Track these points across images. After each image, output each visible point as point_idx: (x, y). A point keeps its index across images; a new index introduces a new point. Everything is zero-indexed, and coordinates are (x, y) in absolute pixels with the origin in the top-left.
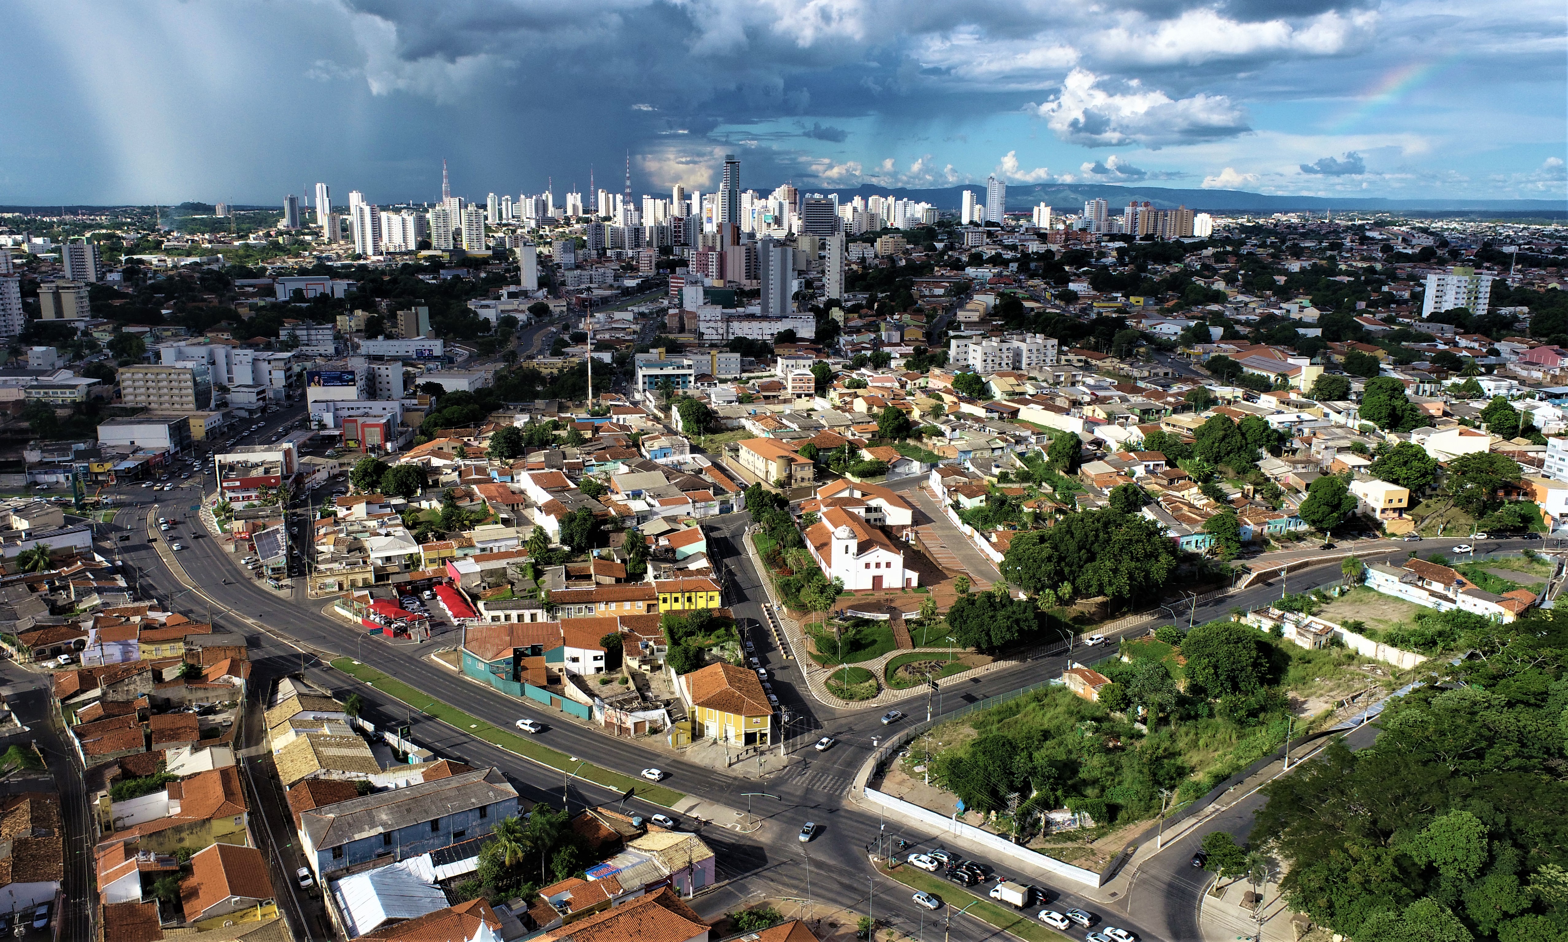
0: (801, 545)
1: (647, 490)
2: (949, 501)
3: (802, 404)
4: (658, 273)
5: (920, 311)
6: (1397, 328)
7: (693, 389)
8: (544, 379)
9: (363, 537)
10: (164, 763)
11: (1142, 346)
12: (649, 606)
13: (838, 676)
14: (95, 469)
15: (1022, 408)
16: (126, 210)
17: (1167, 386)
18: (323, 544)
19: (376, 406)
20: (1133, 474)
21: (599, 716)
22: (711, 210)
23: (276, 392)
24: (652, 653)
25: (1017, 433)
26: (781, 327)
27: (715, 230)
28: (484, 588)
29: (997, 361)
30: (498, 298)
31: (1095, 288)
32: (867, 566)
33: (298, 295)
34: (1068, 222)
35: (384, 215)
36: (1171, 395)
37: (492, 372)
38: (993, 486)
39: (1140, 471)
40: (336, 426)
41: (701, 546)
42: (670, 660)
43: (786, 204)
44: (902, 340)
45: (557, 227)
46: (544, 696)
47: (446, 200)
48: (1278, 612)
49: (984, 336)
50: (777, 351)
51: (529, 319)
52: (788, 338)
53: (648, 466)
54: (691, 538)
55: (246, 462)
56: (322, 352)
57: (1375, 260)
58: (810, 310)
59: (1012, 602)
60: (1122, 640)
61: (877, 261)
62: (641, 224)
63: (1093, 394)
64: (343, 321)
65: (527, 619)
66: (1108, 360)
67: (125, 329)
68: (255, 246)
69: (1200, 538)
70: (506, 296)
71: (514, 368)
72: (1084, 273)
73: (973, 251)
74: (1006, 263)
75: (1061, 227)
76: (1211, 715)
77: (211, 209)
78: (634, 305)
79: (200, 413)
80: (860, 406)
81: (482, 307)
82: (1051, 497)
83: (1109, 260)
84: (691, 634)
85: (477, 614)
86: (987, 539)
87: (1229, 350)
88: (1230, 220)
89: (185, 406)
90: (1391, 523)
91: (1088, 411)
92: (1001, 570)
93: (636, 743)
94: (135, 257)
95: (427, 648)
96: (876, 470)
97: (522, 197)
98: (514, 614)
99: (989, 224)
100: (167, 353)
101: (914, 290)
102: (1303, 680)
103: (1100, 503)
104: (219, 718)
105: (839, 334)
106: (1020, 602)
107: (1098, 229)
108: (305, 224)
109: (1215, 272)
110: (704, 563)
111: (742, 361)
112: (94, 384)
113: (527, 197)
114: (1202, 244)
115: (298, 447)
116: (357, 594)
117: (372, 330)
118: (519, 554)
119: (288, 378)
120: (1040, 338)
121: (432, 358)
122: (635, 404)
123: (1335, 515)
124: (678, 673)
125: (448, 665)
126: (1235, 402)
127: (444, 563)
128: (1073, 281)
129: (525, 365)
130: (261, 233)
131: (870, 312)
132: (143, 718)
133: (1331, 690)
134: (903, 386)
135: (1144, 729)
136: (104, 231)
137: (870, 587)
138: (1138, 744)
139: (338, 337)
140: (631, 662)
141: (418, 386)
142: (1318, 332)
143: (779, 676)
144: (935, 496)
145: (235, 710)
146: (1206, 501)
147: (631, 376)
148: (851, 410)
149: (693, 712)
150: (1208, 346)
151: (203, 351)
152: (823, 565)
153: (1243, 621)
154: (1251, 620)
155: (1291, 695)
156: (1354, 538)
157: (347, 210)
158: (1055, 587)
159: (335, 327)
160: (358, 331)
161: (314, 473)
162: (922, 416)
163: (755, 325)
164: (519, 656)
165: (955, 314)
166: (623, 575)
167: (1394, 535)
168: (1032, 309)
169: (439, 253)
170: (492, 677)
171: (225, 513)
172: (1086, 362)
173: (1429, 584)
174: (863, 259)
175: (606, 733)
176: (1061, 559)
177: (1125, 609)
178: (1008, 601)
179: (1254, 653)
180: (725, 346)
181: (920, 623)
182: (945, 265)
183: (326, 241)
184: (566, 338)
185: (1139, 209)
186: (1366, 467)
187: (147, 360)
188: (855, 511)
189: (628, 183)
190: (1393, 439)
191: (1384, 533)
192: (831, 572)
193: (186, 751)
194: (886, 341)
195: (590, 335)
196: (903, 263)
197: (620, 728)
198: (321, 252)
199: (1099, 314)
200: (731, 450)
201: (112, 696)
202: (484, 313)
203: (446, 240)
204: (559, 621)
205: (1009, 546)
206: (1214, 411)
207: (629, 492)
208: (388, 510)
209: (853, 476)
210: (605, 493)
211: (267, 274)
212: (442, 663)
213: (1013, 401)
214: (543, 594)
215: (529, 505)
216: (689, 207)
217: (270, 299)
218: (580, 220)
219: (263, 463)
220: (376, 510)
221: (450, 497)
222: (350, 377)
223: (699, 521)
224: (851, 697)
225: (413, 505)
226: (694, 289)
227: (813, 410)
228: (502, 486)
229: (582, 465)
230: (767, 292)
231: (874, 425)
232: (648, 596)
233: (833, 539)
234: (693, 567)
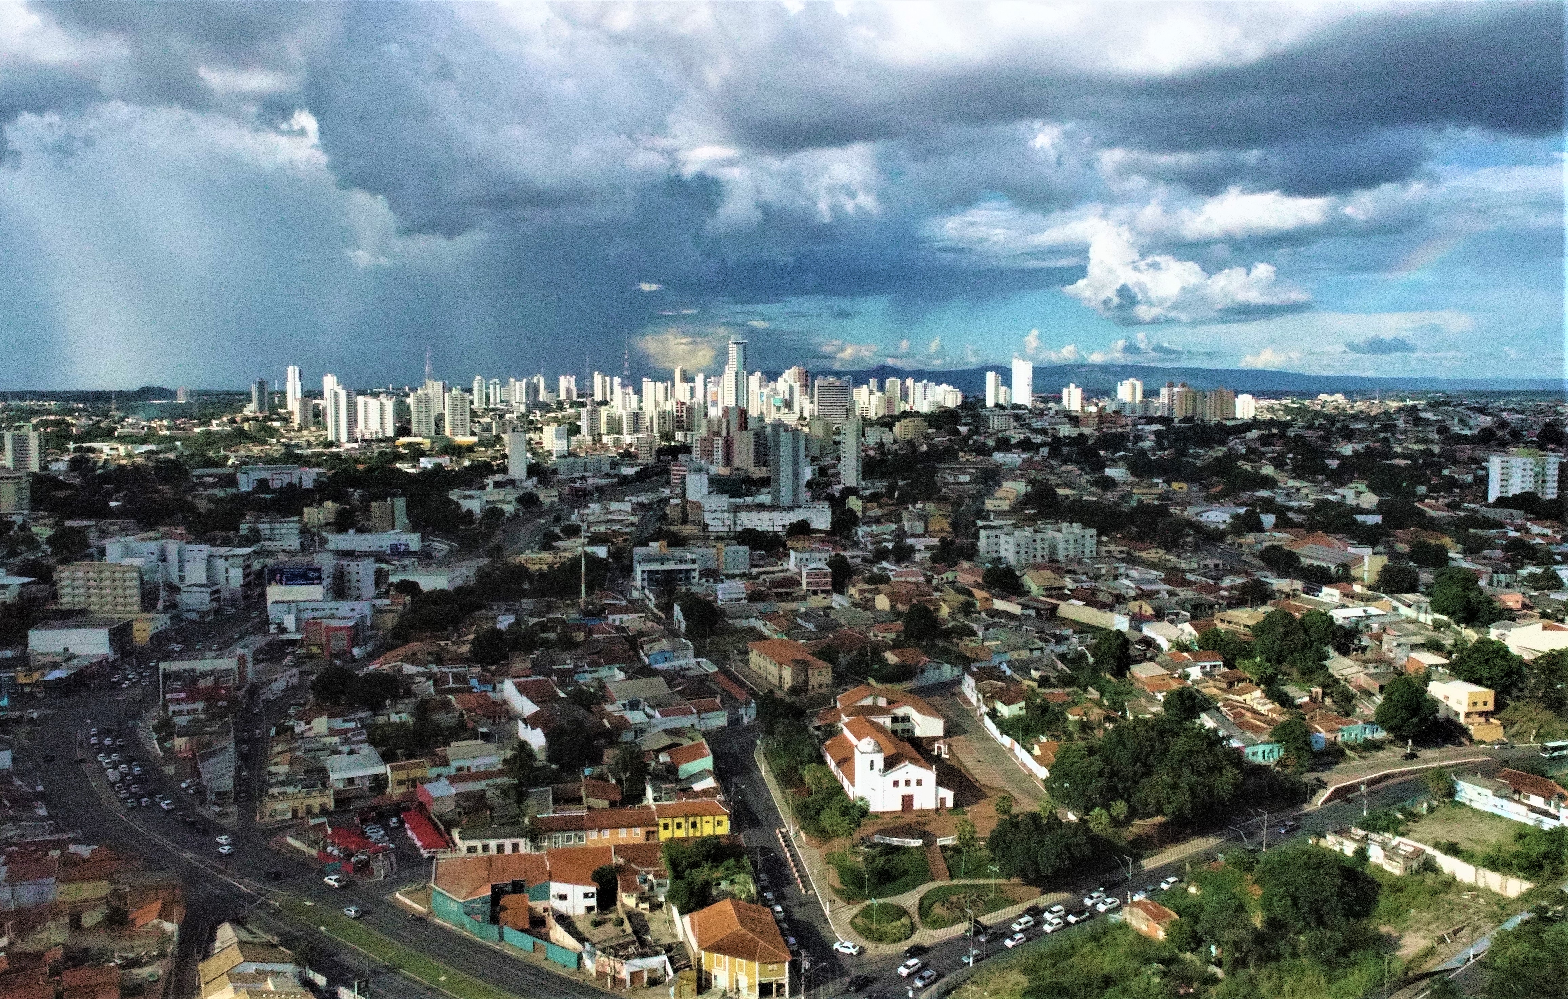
0: (821, 761)
1: (647, 700)
2: (984, 709)
3: (817, 602)
4: (659, 460)
5: (944, 499)
6: (1462, 514)
7: (699, 587)
8: (532, 575)
9: (322, 755)
11: (1188, 535)
12: (648, 833)
13: (865, 913)
14: (22, 679)
15: (1062, 604)
16: (81, 396)
17: (1218, 579)
18: (276, 764)
19: (344, 607)
20: (1187, 676)
21: (589, 964)
22: (716, 393)
23: (233, 593)
24: (651, 888)
25: (1058, 632)
26: (794, 517)
27: (720, 413)
28: (460, 813)
30: (483, 488)
31: (1134, 474)
32: (896, 784)
33: (263, 485)
34: (1100, 404)
35: (360, 400)
36: (1225, 589)
37: (474, 570)
38: (1033, 690)
39: (1195, 673)
40: (298, 629)
41: (707, 762)
42: (672, 897)
43: (797, 387)
44: (926, 530)
45: (549, 412)
46: (526, 941)
47: (429, 383)
48: (1361, 833)
49: (1016, 526)
50: (789, 544)
51: (517, 510)
52: (801, 529)
53: (648, 672)
54: (695, 753)
55: (194, 670)
56: (286, 546)
57: (1432, 441)
58: (825, 499)
59: (1061, 824)
60: (1188, 867)
61: (896, 447)
62: (641, 408)
63: (1138, 588)
64: (313, 515)
65: (508, 850)
66: (1152, 551)
67: (68, 523)
68: (217, 433)
69: (1267, 748)
70: (491, 485)
71: (499, 564)
72: (1121, 458)
73: (1000, 435)
74: (1036, 448)
75: (1093, 409)
76: (1295, 955)
77: (172, 394)
78: (633, 494)
79: (145, 615)
80: (882, 602)
81: (466, 497)
82: (1099, 704)
83: (1148, 444)
84: (696, 865)
85: (450, 844)
86: (1029, 751)
87: (1282, 538)
88: (1273, 401)
89: (129, 608)
90: (1477, 729)
91: (1134, 606)
92: (1047, 788)
94: (85, 445)
95: (392, 884)
96: (903, 673)
98: (493, 843)
99: (1016, 407)
100: (114, 548)
101: (938, 477)
102: (1397, 913)
103: (1154, 710)
104: (145, 972)
105: (858, 525)
106: (1069, 824)
107: (1134, 412)
108: (273, 409)
109: (1262, 455)
110: (709, 783)
111: (751, 554)
112: (29, 583)
113: (517, 380)
114: (1245, 427)
115: (254, 654)
116: (313, 822)
117: (342, 524)
118: (500, 773)
119: (246, 576)
120: (1076, 527)
121: (407, 553)
122: (633, 602)
123: (1415, 720)
124: (682, 913)
125: (415, 906)
126: (1295, 596)
127: (414, 785)
128: (1110, 467)
129: (510, 560)
130: (225, 419)
131: (890, 502)
132: (55, 971)
133: (1430, 923)
134: (929, 580)
135: (1219, 972)
136: (52, 417)
137: (899, 808)
138: (1213, 991)
139: (304, 531)
140: (627, 900)
141: (391, 584)
142: (1378, 519)
143: (799, 914)
144: (970, 703)
145: (165, 961)
146: (1270, 706)
147: (628, 571)
148: (872, 608)
149: (699, 959)
150: (1261, 535)
151: (153, 546)
152: (846, 784)
153: (1322, 843)
154: (1331, 842)
155: (1384, 929)
156: (1439, 746)
157: (320, 394)
158: (1107, 806)
159: (302, 519)
160: (327, 524)
161: (270, 683)
162: (952, 615)
163: (765, 515)
164: (498, 893)
165: (984, 503)
166: (618, 798)
167: (1482, 742)
168: (1067, 497)
169: (418, 440)
170: (466, 920)
171: (166, 729)
172: (1129, 553)
173: (1527, 798)
174: (881, 445)
175: (597, 985)
176: (1113, 773)
178: (1055, 822)
179: (1338, 881)
180: (733, 538)
181: (956, 850)
182: (970, 451)
183: (296, 427)
184: (558, 530)
185: (1176, 390)
186: (1443, 666)
187: (91, 557)
188: (880, 718)
189: (626, 365)
190: (1471, 635)
191: (1471, 740)
192: (853, 792)
194: (909, 532)
195: (584, 526)
196: (925, 448)
197: (614, 979)
198: (291, 439)
199: (1140, 502)
200: (740, 653)
201: (19, 947)
202: (467, 505)
203: (428, 426)
204: (544, 852)
205: (1053, 760)
206: (1273, 605)
207: (626, 702)
208: (352, 725)
209: (877, 681)
210: (599, 704)
211: (230, 463)
212: (407, 901)
213: (1051, 596)
214: (527, 820)
215: (513, 717)
216: (692, 389)
217: (230, 490)
218: (573, 404)
219: (212, 672)
220: (338, 724)
221: (423, 709)
222: (316, 574)
223: (706, 734)
224: (881, 939)
225: (381, 720)
226: (697, 477)
227: (830, 608)
228: (483, 695)
229: (573, 672)
230: (778, 482)
231: (899, 624)
232: (648, 822)
233: (857, 753)
234: (697, 787)
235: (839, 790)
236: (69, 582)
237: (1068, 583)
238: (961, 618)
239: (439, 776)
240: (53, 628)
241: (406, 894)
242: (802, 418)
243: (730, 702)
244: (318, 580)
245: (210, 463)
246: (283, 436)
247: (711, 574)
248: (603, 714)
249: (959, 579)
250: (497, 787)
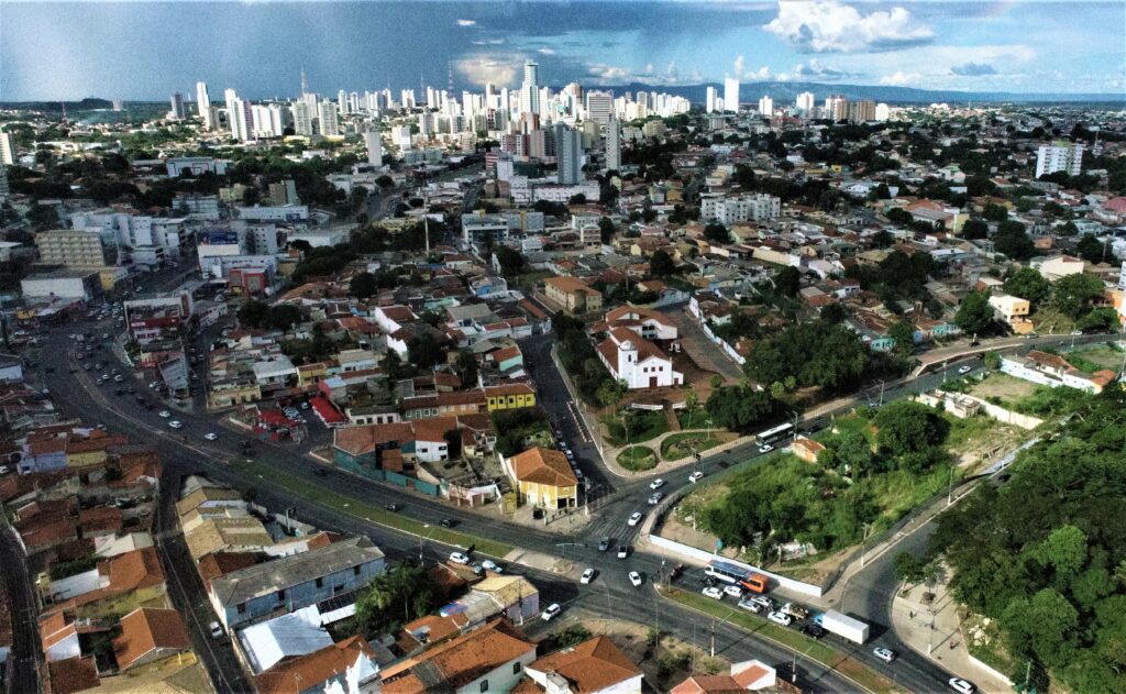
0: (595, 356)
1: (475, 319)
2: (704, 320)
3: (592, 250)
4: (477, 152)
5: (677, 178)
6: (1018, 186)
7: (509, 241)
8: (390, 235)
9: (249, 363)
10: (93, 548)
11: (841, 202)
12: (480, 407)
13: (626, 453)
14: (21, 315)
15: (756, 249)
16: (38, 106)
17: (859, 231)
18: (217, 369)
19: (256, 260)
20: (836, 296)
21: (445, 492)
22: (517, 103)
23: (173, 251)
24: (484, 443)
25: (753, 268)
26: (573, 192)
27: (520, 117)
28: (350, 399)
29: (736, 215)
31: (806, 160)
32: (646, 370)
33: (187, 172)
34: (785, 111)
35: (254, 108)
36: (863, 238)
37: (348, 232)
38: (736, 307)
39: (842, 293)
40: (224, 276)
41: (519, 360)
42: (498, 447)
43: (574, 98)
44: (666, 200)
45: (396, 117)
46: (402, 479)
47: (306, 95)
48: (940, 392)
49: (726, 197)
50: (571, 211)
51: (377, 189)
52: (579, 200)
53: (475, 300)
54: (511, 355)
55: (149, 306)
56: (209, 217)
57: (1002, 136)
58: (596, 179)
59: (752, 392)
60: (833, 417)
61: (644, 141)
62: (463, 114)
63: (806, 238)
64: (227, 194)
65: (385, 421)
66: (817, 213)
67: (41, 202)
68: (148, 133)
69: (886, 341)
70: (357, 171)
71: (366, 227)
72: (798, 148)
73: (716, 132)
74: (740, 141)
76: (896, 468)
77: (109, 104)
78: (459, 176)
79: (109, 268)
80: (636, 250)
81: (339, 179)
82: (779, 314)
83: (816, 138)
84: (513, 427)
85: (345, 419)
86: (733, 347)
87: (902, 203)
88: (901, 109)
89: (96, 264)
90: (1017, 326)
91: (803, 250)
92: (744, 370)
93: (474, 511)
94: (46, 143)
95: (305, 447)
96: (651, 297)
97: (367, 93)
98: (375, 417)
99: (727, 112)
100: (79, 220)
101: (673, 163)
102: (960, 441)
103: (814, 318)
105: (617, 197)
106: (758, 393)
107: (807, 116)
108: (189, 115)
109: (891, 147)
110: (521, 373)
111: (545, 218)
112: (16, 247)
113: (370, 93)
114: (881, 127)
115: (193, 294)
116: (248, 407)
117: (250, 199)
118: (376, 371)
119: (181, 238)
120: (767, 197)
121: (300, 221)
122: (463, 252)
123: (980, 321)
124: (505, 457)
125: (324, 460)
126: (908, 241)
127: (317, 380)
128: (790, 155)
129: (374, 224)
130: (152, 123)
131: (641, 180)
132: (74, 513)
133: (979, 446)
134: (667, 235)
135: (849, 481)
136: (17, 122)
137: (648, 386)
138: (846, 492)
139: (221, 205)
140: (469, 451)
141: (288, 243)
142: (964, 189)
143: (583, 455)
144: (694, 317)
145: (149, 504)
146: (889, 314)
147: (459, 231)
148: (628, 254)
149: (518, 486)
150: (887, 201)
151: (108, 218)
152: (612, 371)
153: (918, 400)
154: (922, 399)
155: (952, 451)
156: (993, 337)
157: (223, 104)
158: (782, 381)
159: (219, 197)
160: (238, 200)
161: (207, 313)
162: (683, 257)
163: (554, 191)
164: (380, 450)
165: (705, 180)
166: (459, 384)
167: (1019, 334)
168: (761, 176)
169: (301, 138)
170: (360, 468)
171: (133, 348)
172: (801, 214)
173: (1044, 368)
174: (634, 140)
175: (451, 505)
176: (787, 360)
177: (834, 395)
178: (750, 392)
179: (926, 423)
180: (532, 207)
181: (685, 411)
182: (696, 144)
183: (208, 129)
184: (407, 203)
185: (836, 100)
186: (1000, 286)
187: (61, 227)
188: (635, 329)
190: (1018, 265)
191: (1013, 333)
192: (617, 376)
193: (112, 537)
194: (654, 202)
195: (426, 200)
196: (664, 142)
197: (462, 501)
198: (204, 137)
199: (810, 179)
200: (539, 286)
201: (45, 498)
202: (340, 185)
203: (307, 127)
204: (410, 422)
205: (748, 352)
206: (894, 248)
207: (461, 321)
208: (270, 341)
209: (633, 303)
210: (442, 322)
211: (160, 156)
212: (319, 457)
213: (749, 244)
214: (397, 402)
215: (382, 333)
216: (499, 100)
217: (163, 176)
218: (413, 111)
219: (163, 307)
220: (259, 340)
221: (319, 329)
222: (233, 237)
223: (517, 341)
224: (636, 468)
225: (290, 337)
226: (506, 163)
227: (600, 254)
228: (361, 318)
229: (423, 301)
230: (562, 166)
231: (647, 264)
232: (480, 399)
233: (619, 351)
234: (513, 376)
235: (609, 375)
236: (47, 245)
237: (761, 235)
238: (689, 259)
239: (334, 374)
240: (40, 278)
241: (316, 452)
242: (578, 120)
243: (533, 318)
244: (235, 241)
245: (144, 156)
246: (198, 136)
247: (517, 232)
248: (446, 329)
249: (687, 234)
250: (375, 380)
